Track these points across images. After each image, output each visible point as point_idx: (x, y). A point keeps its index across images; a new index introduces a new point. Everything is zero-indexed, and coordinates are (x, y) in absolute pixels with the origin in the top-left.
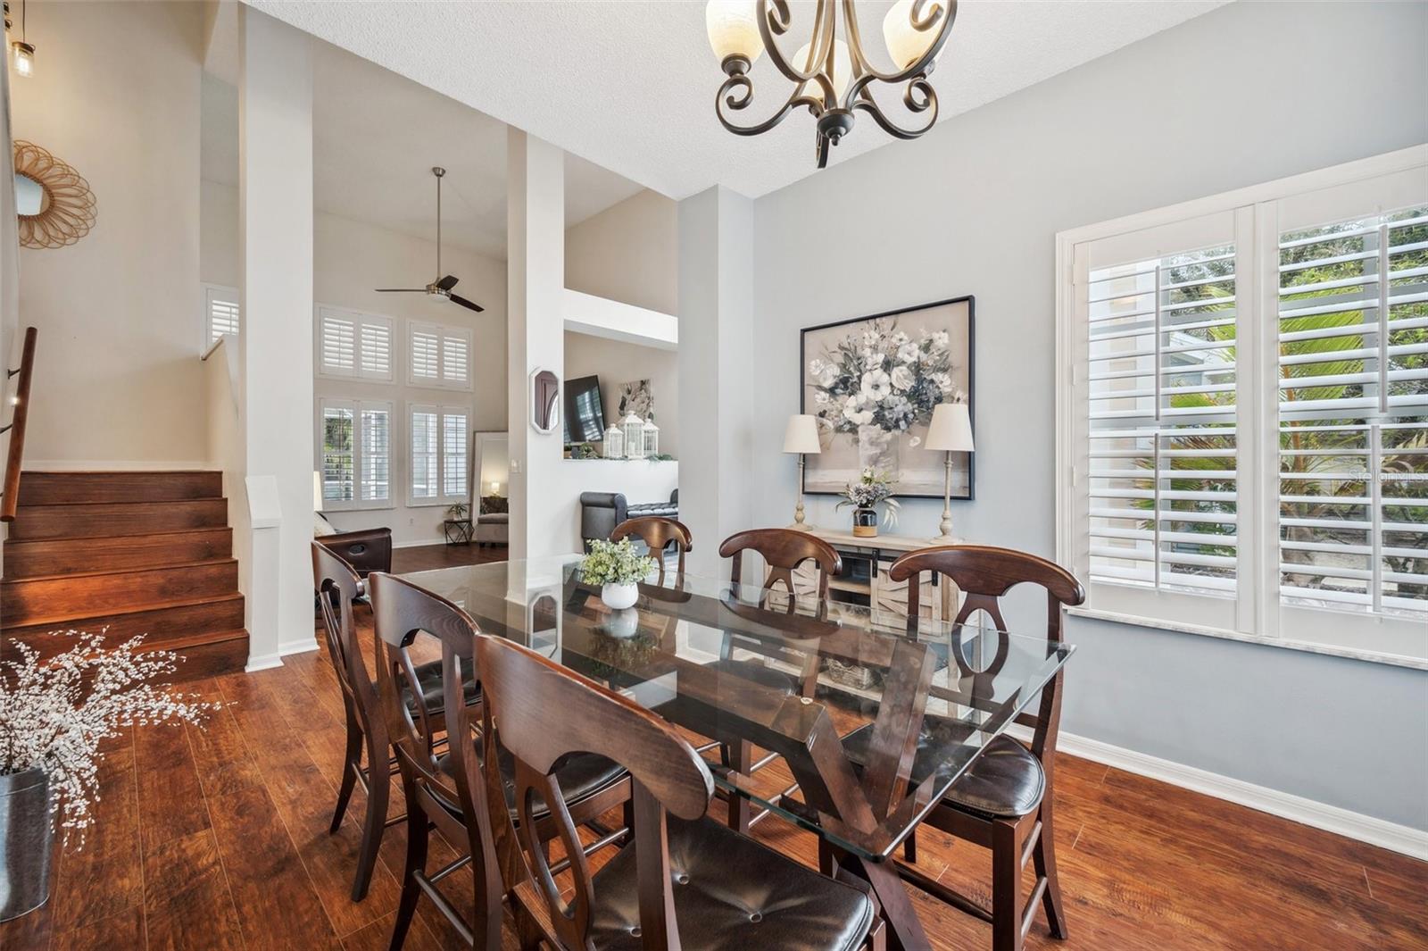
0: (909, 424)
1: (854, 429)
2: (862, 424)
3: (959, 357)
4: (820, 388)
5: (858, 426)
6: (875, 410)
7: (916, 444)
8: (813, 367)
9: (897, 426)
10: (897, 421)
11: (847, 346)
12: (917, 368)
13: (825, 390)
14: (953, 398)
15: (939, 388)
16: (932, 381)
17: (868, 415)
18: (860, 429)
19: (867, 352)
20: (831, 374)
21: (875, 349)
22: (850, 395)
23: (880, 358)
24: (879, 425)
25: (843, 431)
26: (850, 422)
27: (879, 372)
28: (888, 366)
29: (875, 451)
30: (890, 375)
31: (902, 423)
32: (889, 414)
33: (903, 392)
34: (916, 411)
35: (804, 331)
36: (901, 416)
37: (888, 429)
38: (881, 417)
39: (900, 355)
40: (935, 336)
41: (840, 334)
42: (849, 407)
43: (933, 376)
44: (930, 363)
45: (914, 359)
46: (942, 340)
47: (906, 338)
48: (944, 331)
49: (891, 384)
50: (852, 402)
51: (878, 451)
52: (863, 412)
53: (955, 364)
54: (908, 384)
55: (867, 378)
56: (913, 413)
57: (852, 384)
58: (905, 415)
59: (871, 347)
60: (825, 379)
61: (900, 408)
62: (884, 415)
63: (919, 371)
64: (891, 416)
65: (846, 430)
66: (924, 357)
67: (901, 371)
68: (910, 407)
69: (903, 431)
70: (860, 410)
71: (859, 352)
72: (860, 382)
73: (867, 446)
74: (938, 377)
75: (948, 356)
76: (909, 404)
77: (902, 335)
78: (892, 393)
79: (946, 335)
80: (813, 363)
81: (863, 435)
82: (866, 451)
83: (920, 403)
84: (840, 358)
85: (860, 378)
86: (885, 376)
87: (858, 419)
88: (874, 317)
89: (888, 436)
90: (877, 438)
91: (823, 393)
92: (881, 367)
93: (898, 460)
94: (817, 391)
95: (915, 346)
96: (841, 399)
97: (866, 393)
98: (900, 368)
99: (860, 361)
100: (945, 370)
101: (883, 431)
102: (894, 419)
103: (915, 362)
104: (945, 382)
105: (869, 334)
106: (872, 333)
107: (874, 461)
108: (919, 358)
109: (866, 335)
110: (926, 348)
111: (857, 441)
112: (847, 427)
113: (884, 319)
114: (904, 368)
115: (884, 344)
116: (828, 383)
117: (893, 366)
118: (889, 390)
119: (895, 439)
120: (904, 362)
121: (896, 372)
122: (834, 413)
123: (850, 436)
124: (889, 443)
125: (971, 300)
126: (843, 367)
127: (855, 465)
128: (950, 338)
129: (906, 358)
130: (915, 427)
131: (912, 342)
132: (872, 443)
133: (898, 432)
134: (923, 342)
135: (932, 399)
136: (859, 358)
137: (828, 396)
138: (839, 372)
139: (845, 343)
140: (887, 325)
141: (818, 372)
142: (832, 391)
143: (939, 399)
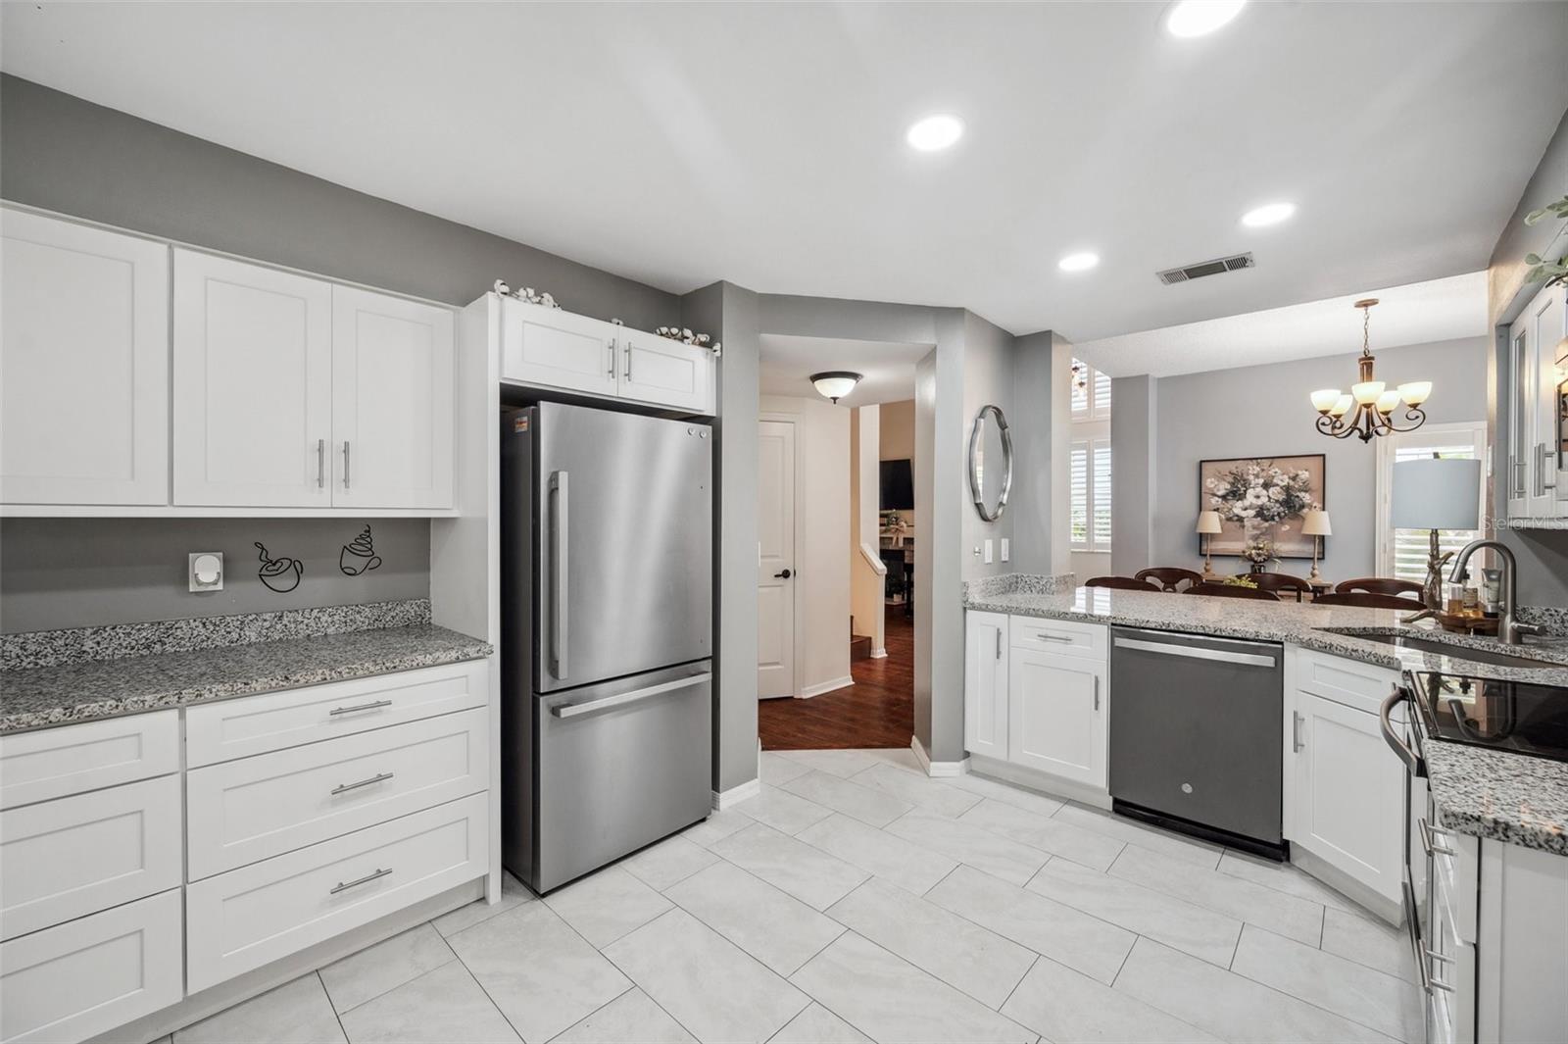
0: (1280, 518)
1: (1241, 519)
2: (1247, 517)
3: (1316, 484)
4: (1214, 495)
5: (1244, 518)
6: (1258, 510)
7: (1286, 529)
8: (1210, 483)
9: (1273, 519)
10: (1273, 516)
12: (1287, 489)
13: (1219, 497)
14: (1312, 506)
15: (1302, 500)
16: (1298, 496)
17: (1252, 513)
18: (1246, 520)
19: (1251, 477)
20: (1223, 488)
21: (1257, 476)
22: (1238, 500)
23: (1261, 481)
24: (1259, 518)
25: (1233, 521)
26: (1237, 516)
27: (1259, 490)
28: (1266, 486)
29: (1255, 532)
30: (1268, 491)
31: (1276, 518)
32: (1267, 512)
33: (1277, 501)
34: (1287, 512)
35: (1202, 462)
36: (1276, 513)
37: (1267, 521)
38: (1261, 513)
39: (1275, 481)
40: (1300, 472)
41: (1232, 466)
42: (1237, 508)
43: (1298, 494)
44: (1296, 486)
45: (1285, 483)
46: (1304, 475)
47: (1279, 472)
48: (1306, 470)
49: (1268, 496)
50: (1239, 504)
51: (1258, 532)
52: (1248, 511)
53: (1313, 488)
54: (1281, 497)
55: (1250, 492)
56: (1285, 512)
57: (1240, 495)
58: (1279, 514)
59: (1254, 475)
60: (1218, 490)
61: (1275, 509)
62: (1263, 513)
63: (1289, 490)
64: (1268, 514)
65: (1235, 520)
66: (1292, 483)
67: (1276, 490)
68: (1282, 509)
69: (1277, 522)
70: (1246, 509)
71: (1245, 476)
72: (1246, 493)
73: (1250, 529)
74: (1302, 494)
75: (1309, 484)
77: (1277, 470)
78: (1269, 501)
79: (1307, 473)
80: (1209, 480)
81: (1247, 523)
82: (1249, 531)
83: (1289, 508)
84: (1231, 480)
85: (1245, 491)
86: (1265, 492)
87: (1243, 514)
88: (1257, 459)
89: (1266, 524)
90: (1259, 526)
91: (1217, 498)
92: (1262, 486)
93: (1273, 537)
94: (1212, 497)
95: (1286, 477)
96: (1231, 502)
97: (1250, 499)
98: (1275, 488)
99: (1245, 482)
100: (1306, 491)
101: (1263, 522)
102: (1271, 515)
103: (1286, 486)
104: (1306, 498)
105: (1254, 469)
106: (1255, 467)
107: (1256, 538)
108: (1289, 483)
109: (1251, 468)
110: (1294, 479)
111: (1243, 527)
112: (1236, 518)
113: (1264, 460)
114: (1278, 488)
115: (1264, 474)
116: (1221, 492)
117: (1270, 487)
118: (1267, 499)
119: (1271, 526)
120: (1278, 485)
121: (1272, 490)
122: (1226, 510)
123: (1238, 524)
124: (1266, 528)
125: (1324, 455)
126: (1233, 484)
127: (1242, 539)
128: (1310, 474)
129: (1279, 483)
130: (1286, 519)
131: (1283, 474)
132: (1254, 528)
133: (1273, 523)
134: (1291, 475)
135: (1297, 506)
136: (1244, 480)
137: (1220, 500)
138: (1228, 487)
139: (1235, 472)
140: (1266, 463)
141: (1212, 486)
142: (1224, 497)
143: (1303, 506)
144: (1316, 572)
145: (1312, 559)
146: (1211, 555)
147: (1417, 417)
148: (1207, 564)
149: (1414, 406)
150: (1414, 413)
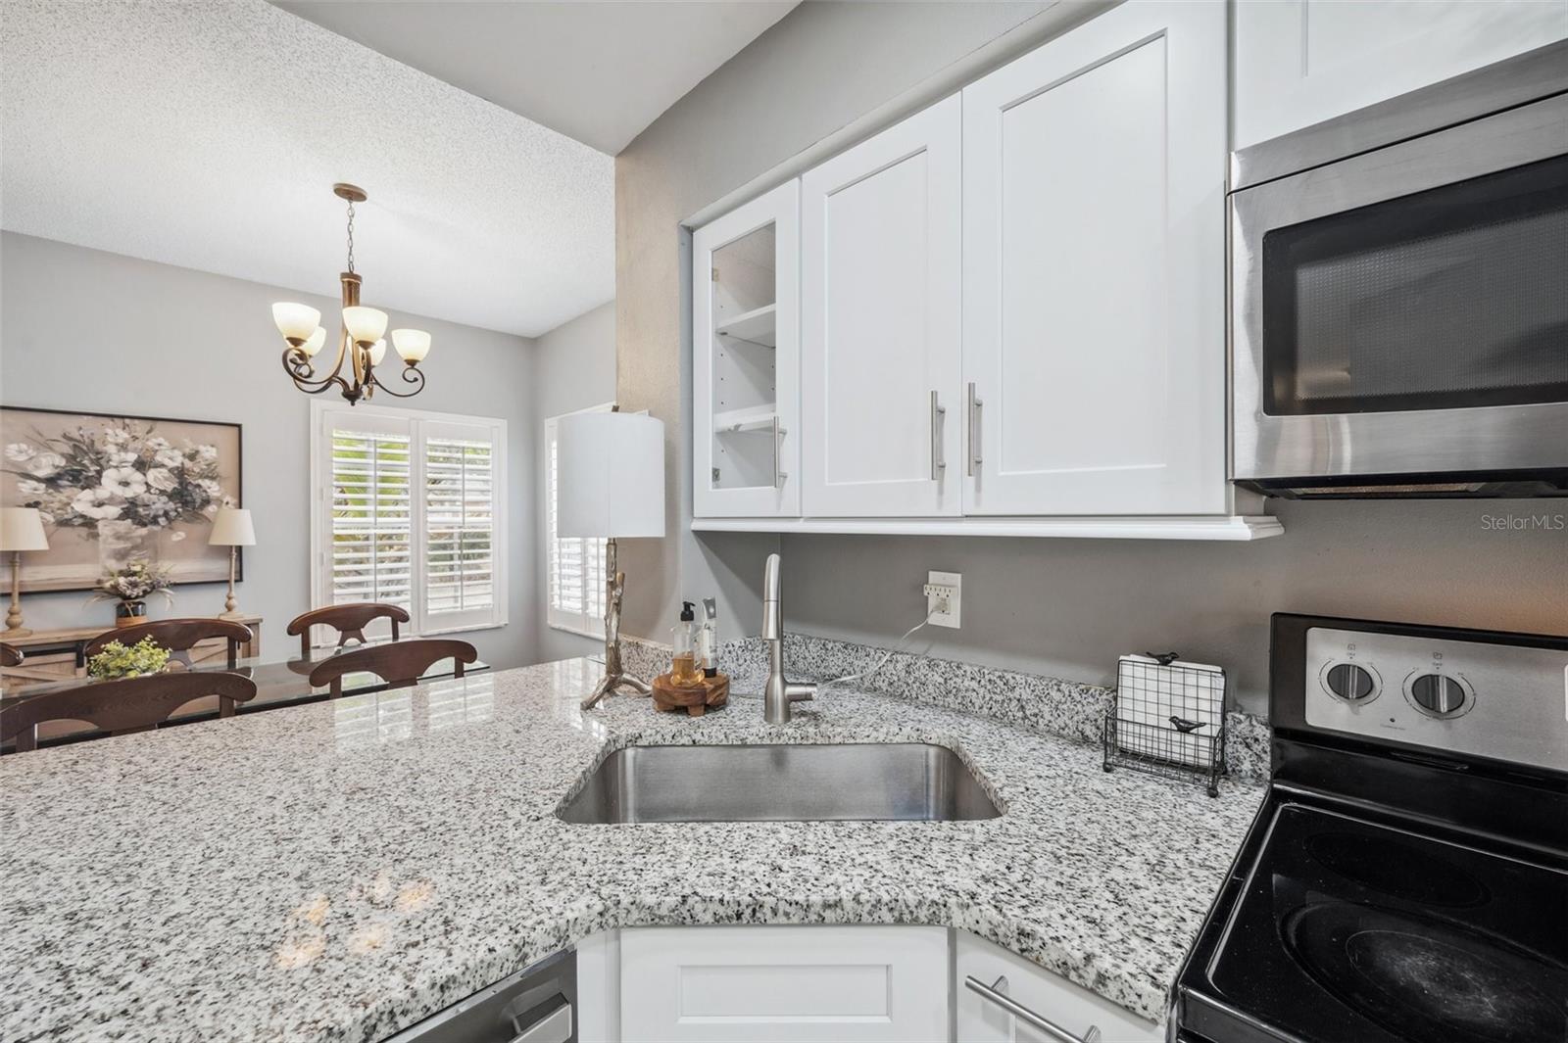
0: (170, 520)
1: (89, 523)
2: (103, 519)
3: (227, 468)
4: (28, 476)
5: (97, 520)
6: (125, 506)
7: (180, 538)
8: (15, 452)
9: (155, 521)
10: (155, 517)
11: (79, 438)
12: (180, 473)
13: (38, 480)
14: (222, 502)
15: (205, 491)
16: (199, 486)
17: (114, 511)
18: (100, 525)
19: (111, 449)
20: (49, 465)
21: (123, 447)
22: (83, 488)
23: (132, 457)
24: (129, 521)
25: (73, 526)
26: (83, 516)
27: (129, 472)
28: (141, 465)
29: (121, 545)
30: (145, 475)
31: (162, 521)
32: (144, 510)
33: (162, 492)
34: (180, 510)
36: (161, 512)
37: (142, 525)
38: (130, 513)
39: (158, 458)
40: (202, 448)
41: (71, 425)
42: (82, 502)
43: (200, 482)
44: (197, 470)
45: (177, 464)
46: (208, 453)
47: (166, 444)
48: (212, 446)
49: (147, 483)
50: (87, 495)
51: (129, 545)
52: (105, 508)
53: (223, 474)
54: (170, 486)
55: (109, 474)
56: (176, 511)
57: (87, 478)
58: (166, 513)
59: (117, 444)
60: (37, 467)
61: (159, 505)
62: (137, 512)
63: (183, 475)
64: (147, 512)
65: (76, 524)
66: (188, 464)
67: (160, 473)
68: (171, 505)
69: (163, 527)
70: (100, 505)
71: (98, 446)
72: (101, 476)
73: (111, 540)
74: (205, 483)
75: (216, 467)
76: (171, 503)
77: (161, 440)
78: (148, 491)
79: (214, 450)
80: (13, 447)
81: (102, 529)
82: (109, 545)
83: (185, 504)
84: (67, 449)
85: (99, 473)
86: (138, 476)
87: (95, 513)
88: (123, 417)
89: (143, 531)
90: (127, 533)
91: (34, 484)
92: (133, 466)
93: (156, 552)
94: (22, 479)
95: (177, 453)
96: (68, 492)
97: (108, 488)
98: (159, 469)
99: (99, 456)
100: (213, 478)
101: (135, 526)
102: (151, 516)
103: (178, 468)
104: (213, 488)
105: (115, 434)
106: (119, 431)
107: (121, 555)
108: (183, 464)
109: (110, 431)
110: (192, 457)
111: (96, 536)
112: (80, 521)
113: (136, 422)
114: (164, 471)
115: (138, 444)
116: (45, 473)
117: (150, 467)
118: (144, 488)
119: (151, 535)
120: (163, 466)
121: (152, 474)
122: (56, 505)
123: (84, 531)
124: (143, 538)
125: (239, 426)
126: (71, 458)
127: (94, 559)
128: (217, 452)
129: (167, 462)
130: (178, 524)
131: (173, 448)
132: (118, 537)
133: (155, 528)
134: (187, 451)
135: (199, 501)
136: (98, 453)
137: (43, 486)
138: (63, 463)
139: (76, 435)
140: (140, 428)
141: (22, 458)
142: (51, 482)
143: (207, 502)
144: (233, 602)
145: (227, 582)
146: (21, 594)
147: (416, 380)
148: (12, 613)
149: (412, 363)
150: (411, 374)
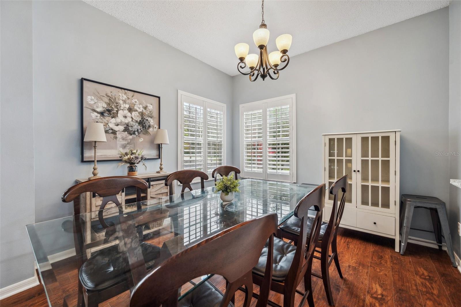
0: (139, 133)
1: (114, 132)
2: (118, 131)
3: (155, 114)
4: (94, 111)
5: (117, 131)
6: (125, 126)
7: (142, 141)
8: (89, 99)
9: (134, 133)
10: (134, 132)
11: (111, 96)
12: (142, 114)
13: (98, 112)
14: (154, 127)
15: (149, 122)
16: (147, 120)
17: (122, 128)
18: (117, 133)
19: (121, 102)
20: (101, 106)
21: (125, 102)
22: (112, 118)
23: (127, 106)
24: (126, 132)
25: (109, 133)
26: (112, 129)
27: (126, 112)
28: (130, 110)
29: (124, 142)
30: (131, 114)
31: (136, 133)
32: (131, 128)
33: (137, 121)
34: (142, 129)
35: (82, 79)
36: (136, 130)
37: (131, 135)
38: (127, 129)
39: (136, 108)
40: (148, 105)
41: (108, 89)
42: (112, 123)
43: (147, 118)
44: (147, 114)
45: (141, 110)
46: (150, 107)
47: (137, 102)
48: (151, 104)
49: (132, 117)
50: (113, 120)
51: (126, 142)
52: (119, 126)
53: (154, 116)
54: (139, 119)
55: (120, 112)
56: (141, 129)
57: (113, 113)
58: (138, 130)
59: (123, 100)
60: (97, 107)
61: (136, 127)
62: (129, 129)
63: (143, 115)
64: (132, 129)
65: (110, 132)
66: (144, 111)
67: (136, 113)
68: (139, 127)
69: (137, 136)
70: (117, 125)
71: (117, 100)
72: (118, 113)
73: (121, 140)
74: (149, 119)
75: (152, 113)
76: (139, 126)
77: (136, 100)
78: (132, 121)
79: (152, 106)
80: (89, 97)
81: (119, 135)
82: (120, 142)
83: (143, 127)
85: (117, 111)
86: (129, 114)
87: (116, 128)
88: (125, 89)
89: (131, 137)
90: (126, 137)
91: (96, 114)
92: (127, 110)
93: (136, 146)
94: (92, 112)
95: (141, 106)
96: (107, 118)
97: (120, 118)
98: (136, 112)
99: (117, 105)
100: (151, 117)
101: (128, 135)
102: (133, 131)
103: (141, 112)
104: (151, 121)
106: (124, 95)
107: (124, 147)
108: (143, 110)
109: (121, 95)
110: (145, 108)
111: (116, 138)
112: (111, 131)
113: (129, 92)
114: (137, 113)
115: (129, 101)
116: (100, 109)
117: (133, 111)
118: (131, 119)
119: (133, 138)
120: (137, 111)
121: (134, 113)
122: (103, 123)
123: (112, 135)
124: (131, 140)
125: (159, 98)
126: (108, 104)
127: (115, 148)
128: (153, 107)
129: (138, 109)
130: (141, 135)
131: (140, 104)
132: (123, 139)
133: (134, 136)
134: (144, 105)
135: (147, 126)
136: (117, 103)
137: (99, 115)
138: (106, 106)
139: (110, 95)
140: (130, 94)
141: (92, 102)
142: (102, 114)
143: (149, 126)
144: (162, 166)
146: (97, 161)
148: (95, 169)
